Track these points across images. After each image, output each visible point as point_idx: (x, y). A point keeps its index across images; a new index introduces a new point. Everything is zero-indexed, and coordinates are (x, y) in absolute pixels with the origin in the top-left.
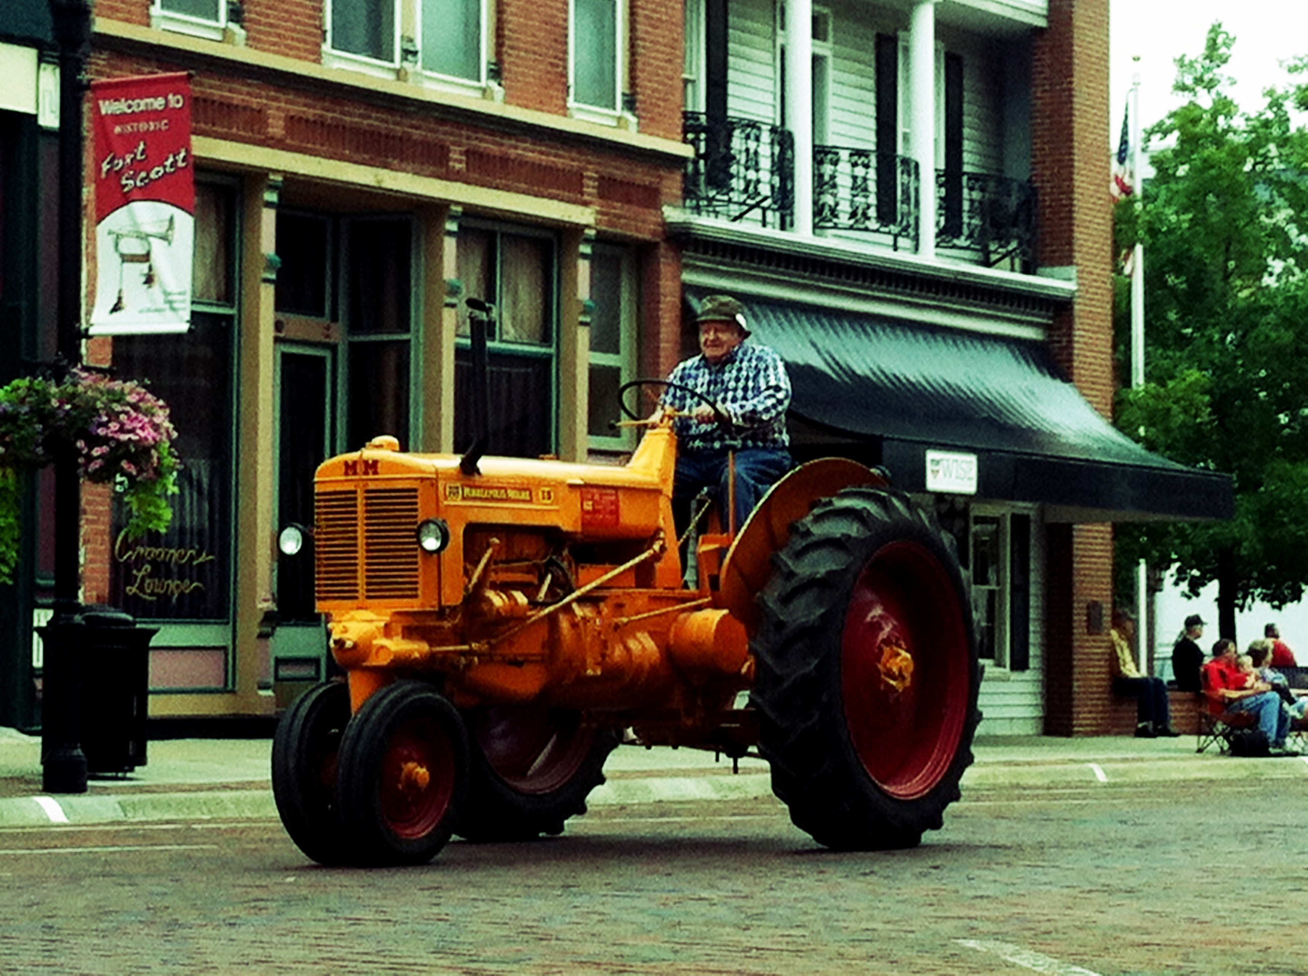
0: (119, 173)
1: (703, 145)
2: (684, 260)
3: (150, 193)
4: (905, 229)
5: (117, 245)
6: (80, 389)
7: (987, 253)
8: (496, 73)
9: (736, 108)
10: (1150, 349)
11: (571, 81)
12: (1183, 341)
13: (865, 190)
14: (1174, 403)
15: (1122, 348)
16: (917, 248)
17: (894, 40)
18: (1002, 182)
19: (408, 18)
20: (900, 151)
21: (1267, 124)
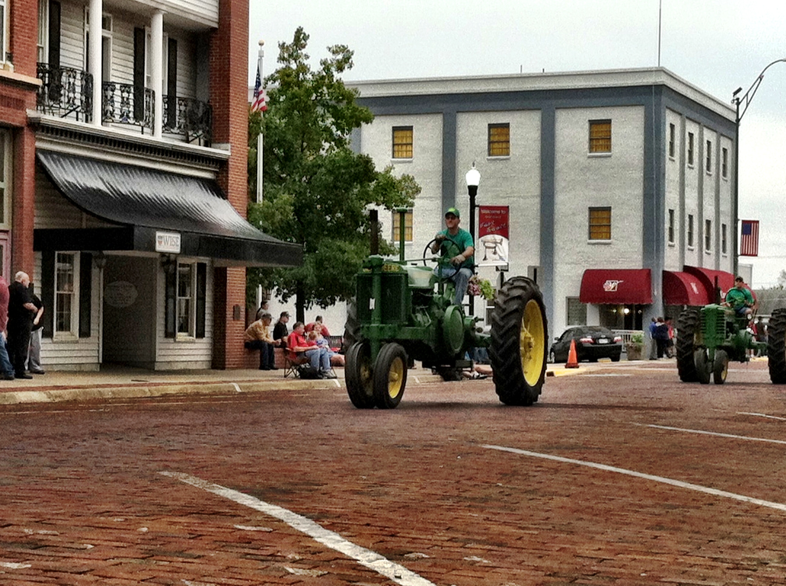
1: (47, 79)
2: (37, 136)
4: (147, 124)
7: (187, 136)
9: (64, 62)
10: (266, 184)
12: (281, 180)
13: (128, 104)
14: (277, 210)
15: (252, 183)
16: (153, 133)
17: (143, 31)
18: (195, 102)
20: (146, 85)
21: (323, 78)
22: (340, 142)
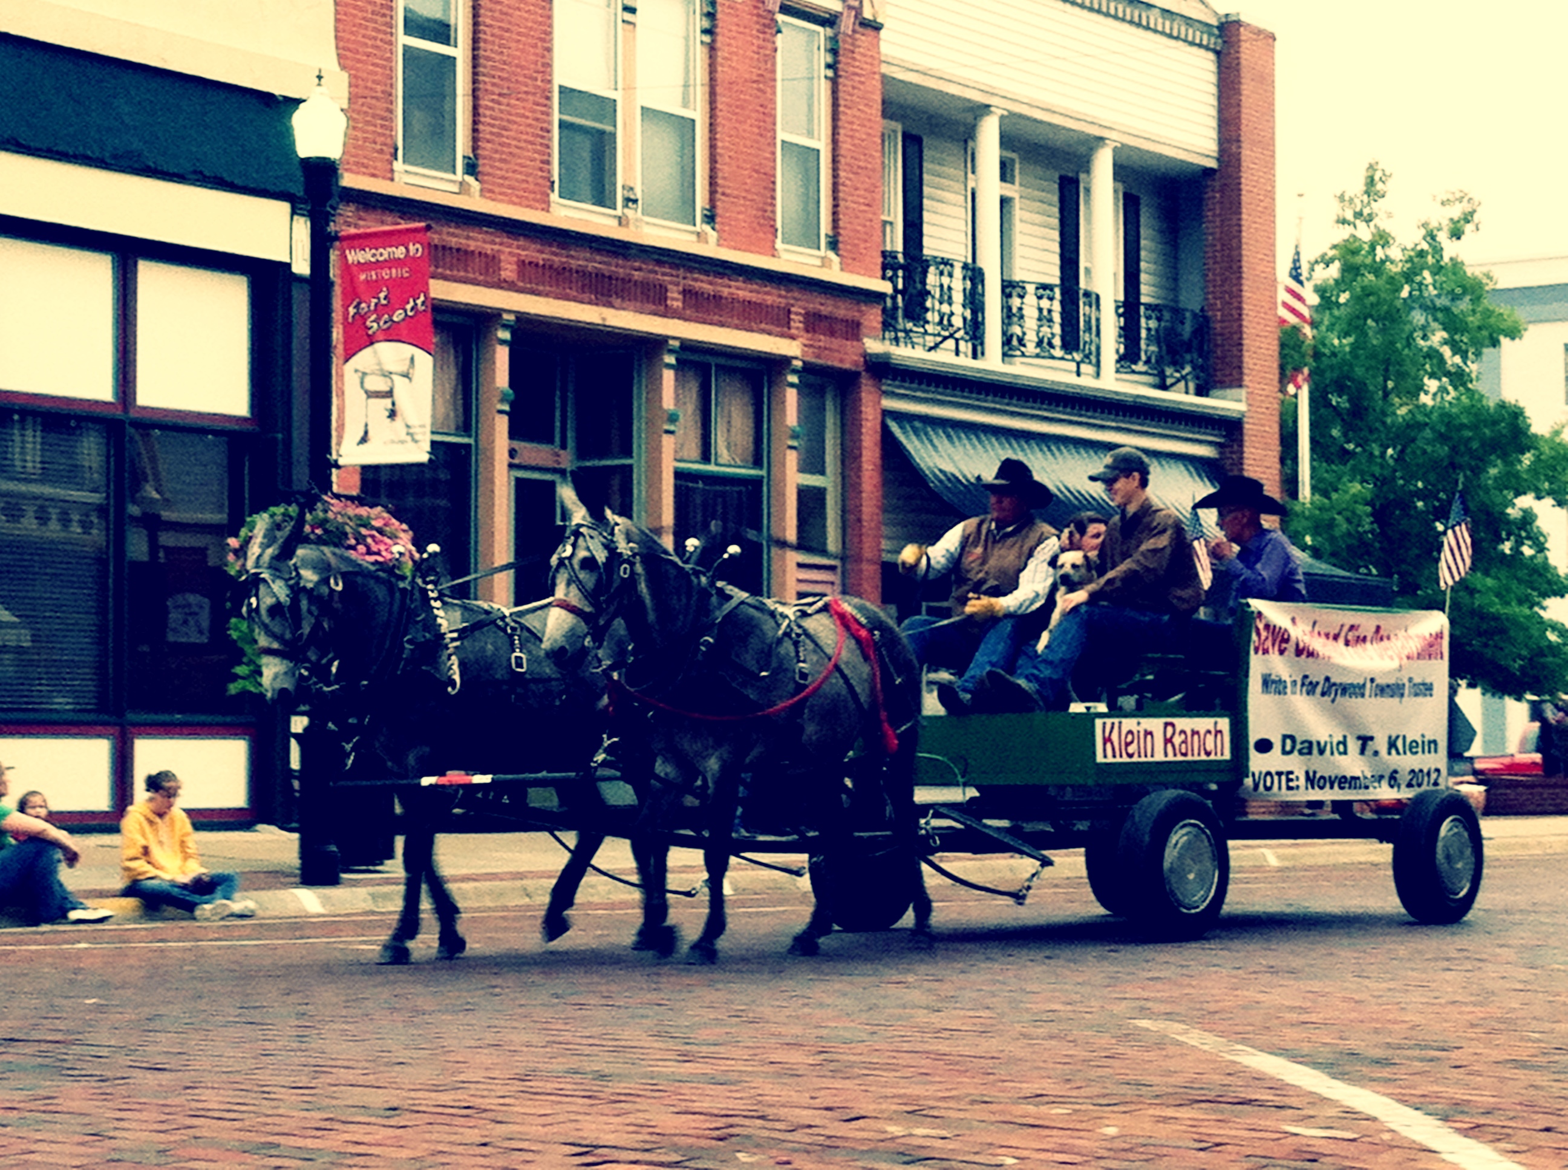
0: (364, 318)
1: (900, 281)
2: (884, 388)
3: (392, 335)
4: (1087, 356)
5: (362, 383)
6: (330, 515)
7: (1162, 376)
8: (710, 218)
9: (931, 247)
10: (1315, 463)
11: (779, 225)
12: (1345, 455)
13: (1050, 320)
14: (1339, 513)
15: (1289, 462)
16: (1098, 375)
17: (1076, 182)
18: (1177, 312)
19: (629, 168)
20: (1083, 284)
21: (1422, 254)
22: (1459, 378)
